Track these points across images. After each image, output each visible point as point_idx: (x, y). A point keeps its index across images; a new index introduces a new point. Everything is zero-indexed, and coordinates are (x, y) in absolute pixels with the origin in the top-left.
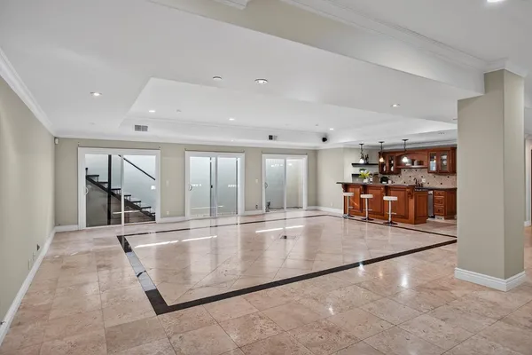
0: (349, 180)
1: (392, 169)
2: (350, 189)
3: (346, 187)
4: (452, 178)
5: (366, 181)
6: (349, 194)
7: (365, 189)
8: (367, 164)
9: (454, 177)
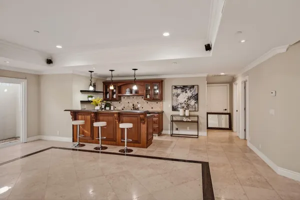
0: (78, 107)
1: (115, 96)
2: (80, 117)
3: (75, 115)
4: (160, 103)
5: (97, 108)
6: (80, 122)
7: (97, 116)
8: (94, 92)
9: (161, 103)
